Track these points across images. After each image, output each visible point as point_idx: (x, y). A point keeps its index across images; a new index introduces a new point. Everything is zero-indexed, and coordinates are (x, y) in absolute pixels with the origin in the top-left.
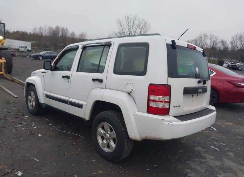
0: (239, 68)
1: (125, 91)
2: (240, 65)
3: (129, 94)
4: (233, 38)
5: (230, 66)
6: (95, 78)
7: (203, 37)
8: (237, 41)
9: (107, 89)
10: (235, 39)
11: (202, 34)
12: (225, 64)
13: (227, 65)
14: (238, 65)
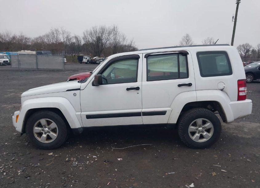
0: (97, 62)
1: (217, 89)
2: (96, 59)
3: (222, 90)
4: (84, 34)
5: (90, 61)
6: (181, 84)
7: (55, 32)
8: (88, 36)
9: (197, 90)
10: (86, 35)
11: (53, 29)
12: (85, 59)
13: (87, 60)
14: (95, 59)
